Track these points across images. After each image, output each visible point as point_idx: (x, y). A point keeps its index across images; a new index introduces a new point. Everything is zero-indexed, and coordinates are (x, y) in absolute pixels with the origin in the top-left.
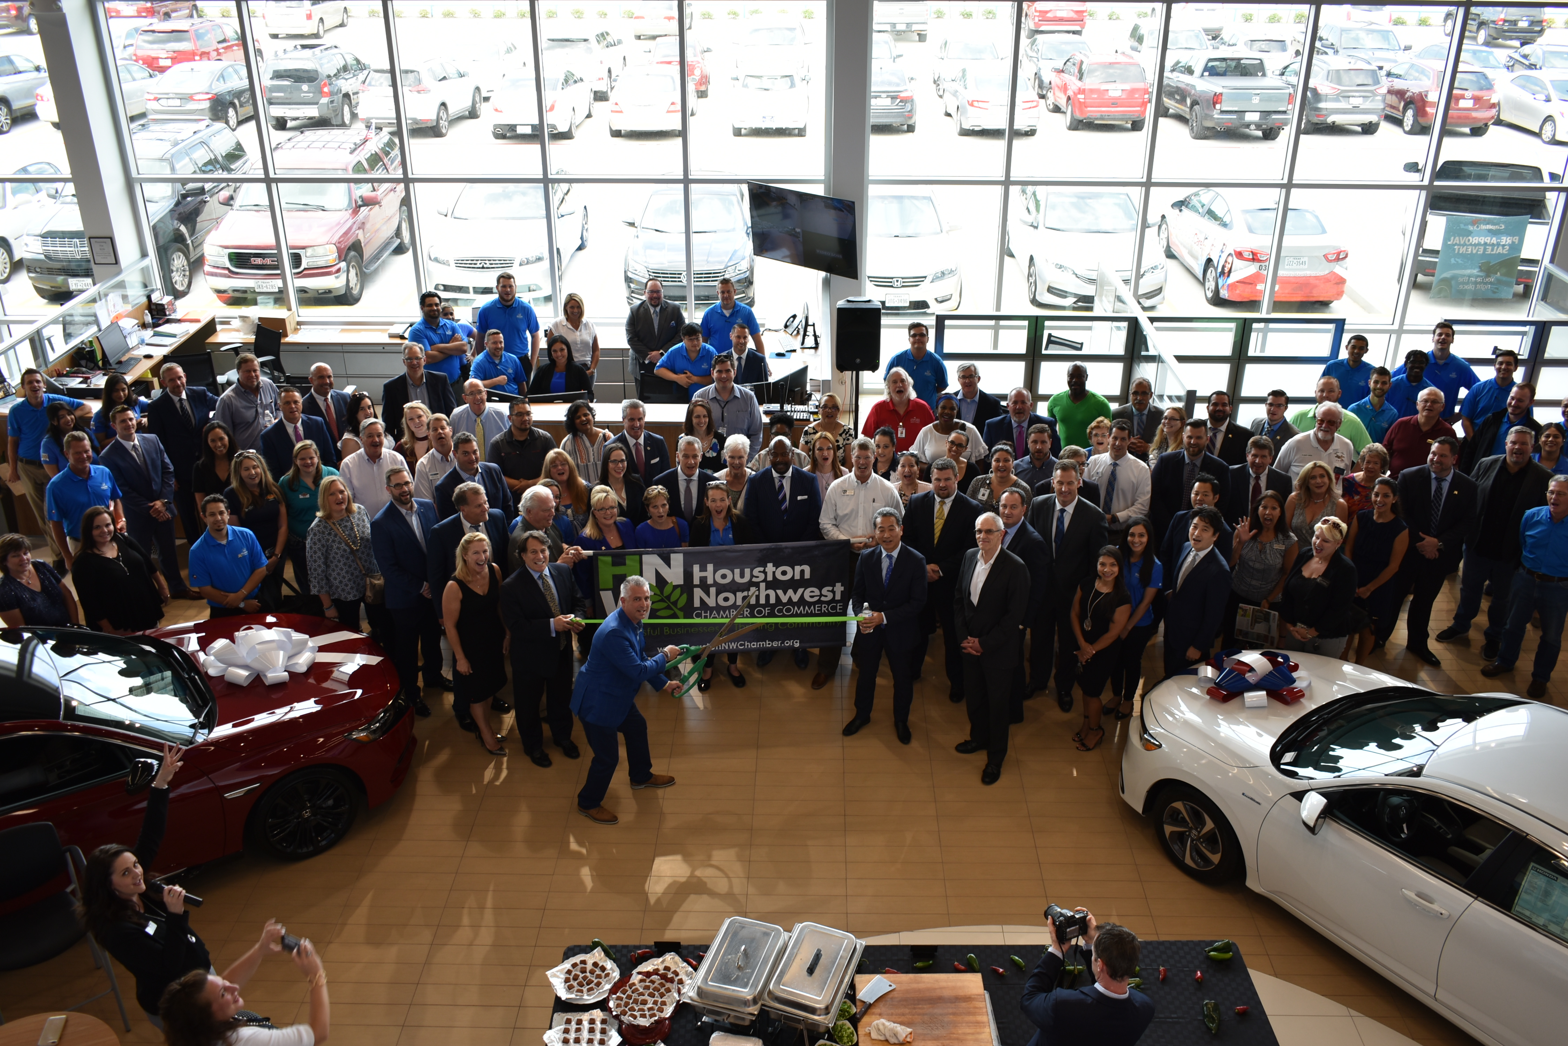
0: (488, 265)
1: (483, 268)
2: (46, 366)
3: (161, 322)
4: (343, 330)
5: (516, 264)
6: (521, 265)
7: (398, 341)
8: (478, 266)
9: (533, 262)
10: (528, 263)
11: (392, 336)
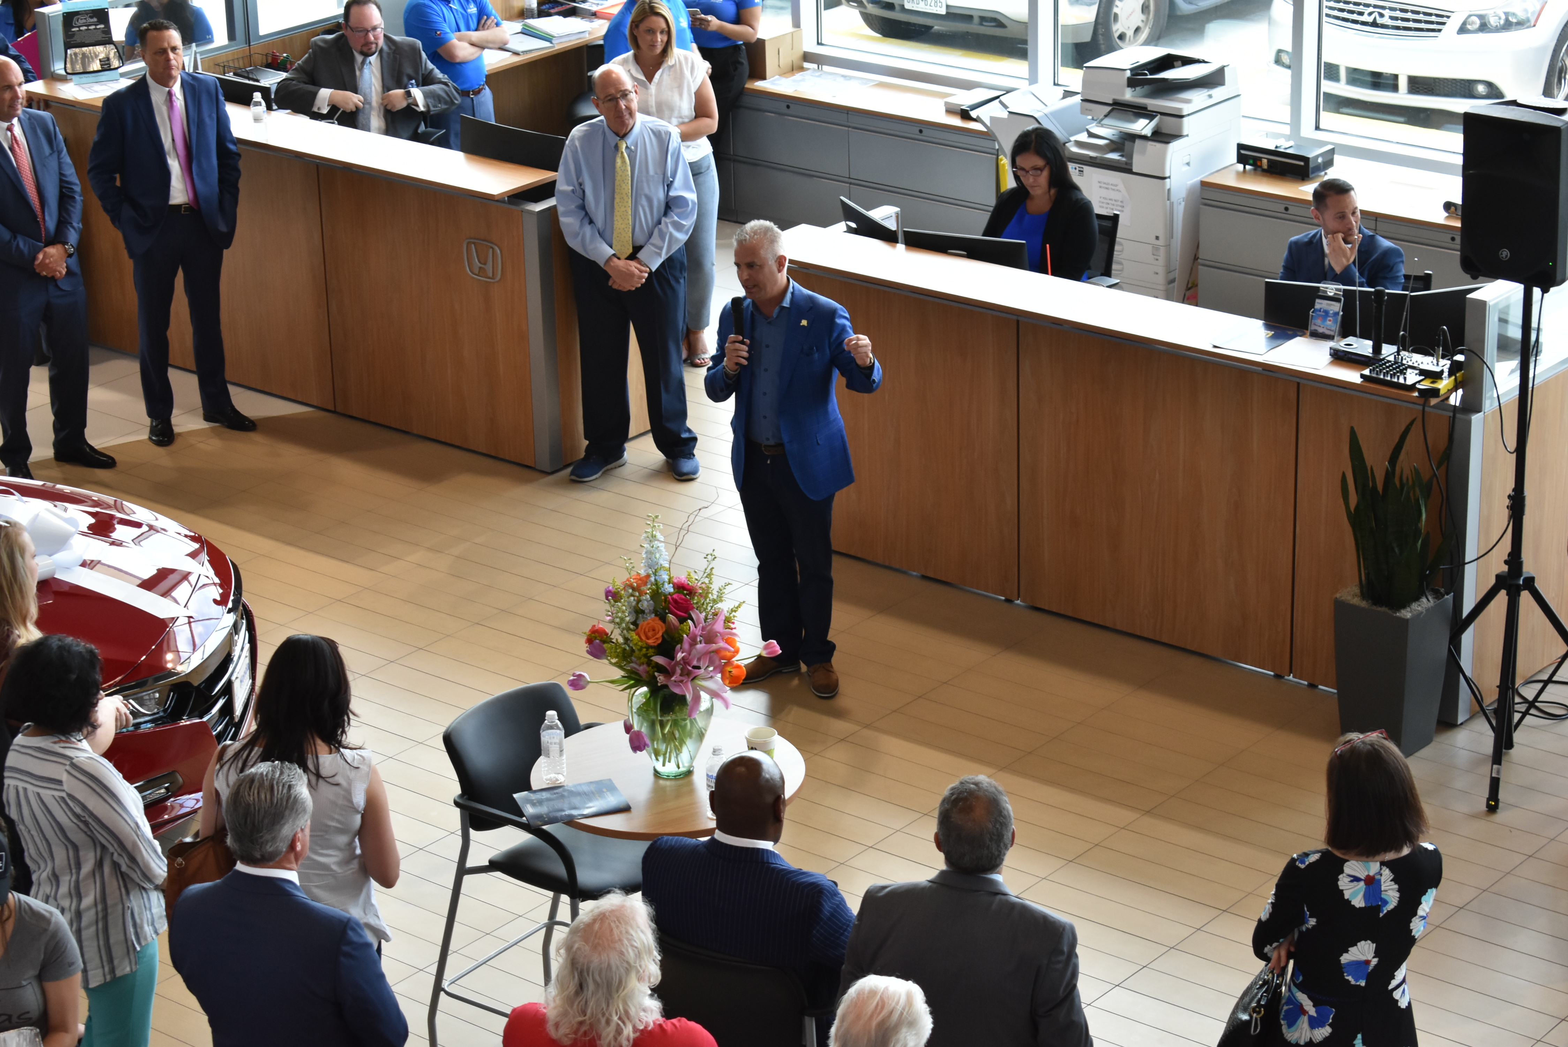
0: (1386, 21)
1: (1374, 24)
2: (248, 41)
3: (552, 11)
4: (881, 85)
5: (1453, 24)
6: (1463, 30)
7: (956, 122)
8: (1365, 18)
9: (1498, 29)
10: (1484, 27)
11: (951, 110)
